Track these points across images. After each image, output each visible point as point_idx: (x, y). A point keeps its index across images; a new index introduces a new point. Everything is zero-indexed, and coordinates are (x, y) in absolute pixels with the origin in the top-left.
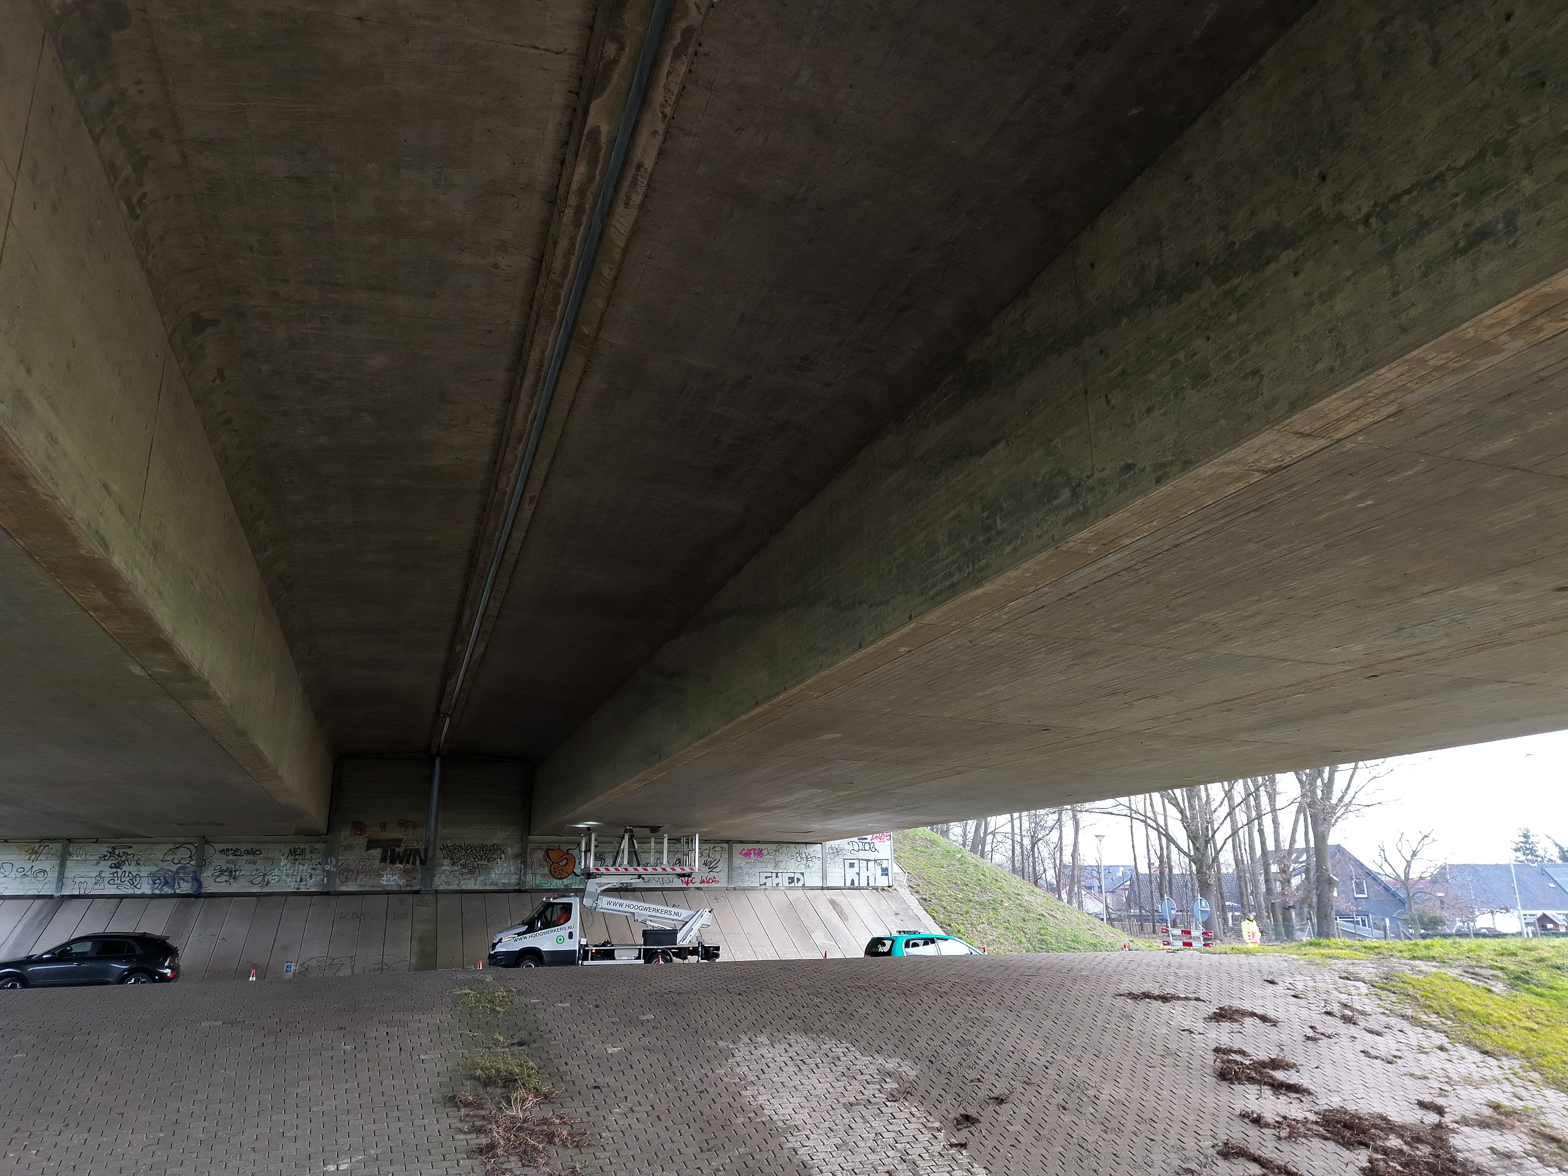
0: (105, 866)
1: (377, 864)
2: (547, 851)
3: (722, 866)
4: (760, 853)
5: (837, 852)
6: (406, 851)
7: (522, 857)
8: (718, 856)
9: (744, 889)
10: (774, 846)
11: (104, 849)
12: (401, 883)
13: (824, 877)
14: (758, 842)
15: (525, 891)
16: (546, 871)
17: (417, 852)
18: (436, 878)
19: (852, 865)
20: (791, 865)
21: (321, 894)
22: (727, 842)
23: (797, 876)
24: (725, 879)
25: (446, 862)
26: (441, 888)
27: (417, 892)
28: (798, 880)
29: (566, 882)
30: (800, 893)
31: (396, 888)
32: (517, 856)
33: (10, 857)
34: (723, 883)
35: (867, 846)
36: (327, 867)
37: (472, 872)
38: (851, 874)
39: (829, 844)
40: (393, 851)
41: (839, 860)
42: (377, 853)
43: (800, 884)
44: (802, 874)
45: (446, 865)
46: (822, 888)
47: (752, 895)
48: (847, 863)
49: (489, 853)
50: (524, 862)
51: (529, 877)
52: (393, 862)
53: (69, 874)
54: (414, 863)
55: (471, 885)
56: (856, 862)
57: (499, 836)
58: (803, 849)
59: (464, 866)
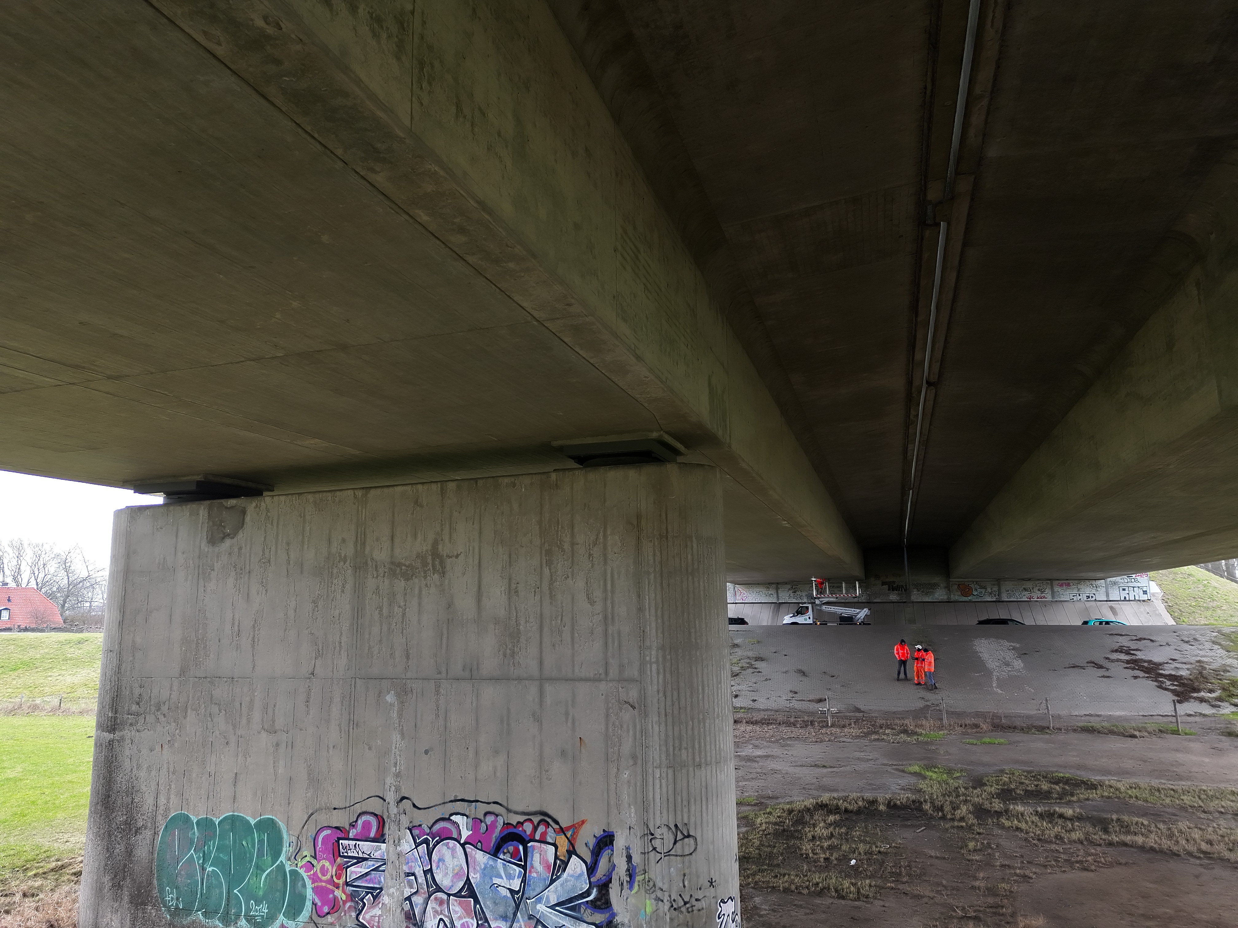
0: (791, 592)
1: (887, 591)
2: (959, 585)
3: (1048, 591)
4: (1068, 585)
5: (1115, 583)
6: (897, 586)
7: (948, 588)
8: (1045, 587)
9: (1061, 601)
10: (1076, 582)
11: (789, 586)
12: (898, 598)
13: (1108, 595)
14: (1067, 580)
15: (951, 602)
16: (959, 593)
17: (902, 586)
18: (912, 597)
19: (1124, 590)
20: (1087, 590)
21: (867, 603)
22: (1050, 580)
23: (1091, 595)
24: (1050, 597)
25: (915, 590)
26: (915, 601)
27: (905, 602)
28: (1092, 597)
29: (969, 598)
30: (1094, 603)
31: (896, 601)
32: (945, 587)
33: (761, 590)
34: (1049, 598)
35: (1133, 580)
36: (868, 593)
37: (926, 594)
38: (1123, 594)
39: (1109, 579)
40: (892, 586)
41: (1116, 587)
42: (886, 587)
44: (1094, 594)
45: (915, 592)
46: (1107, 601)
47: (1065, 604)
48: (1121, 588)
49: (933, 587)
50: (949, 590)
51: (952, 596)
52: (893, 590)
53: (780, 595)
54: (902, 591)
55: (927, 599)
56: (1127, 588)
57: (936, 579)
58: (1094, 582)
59: (923, 592)
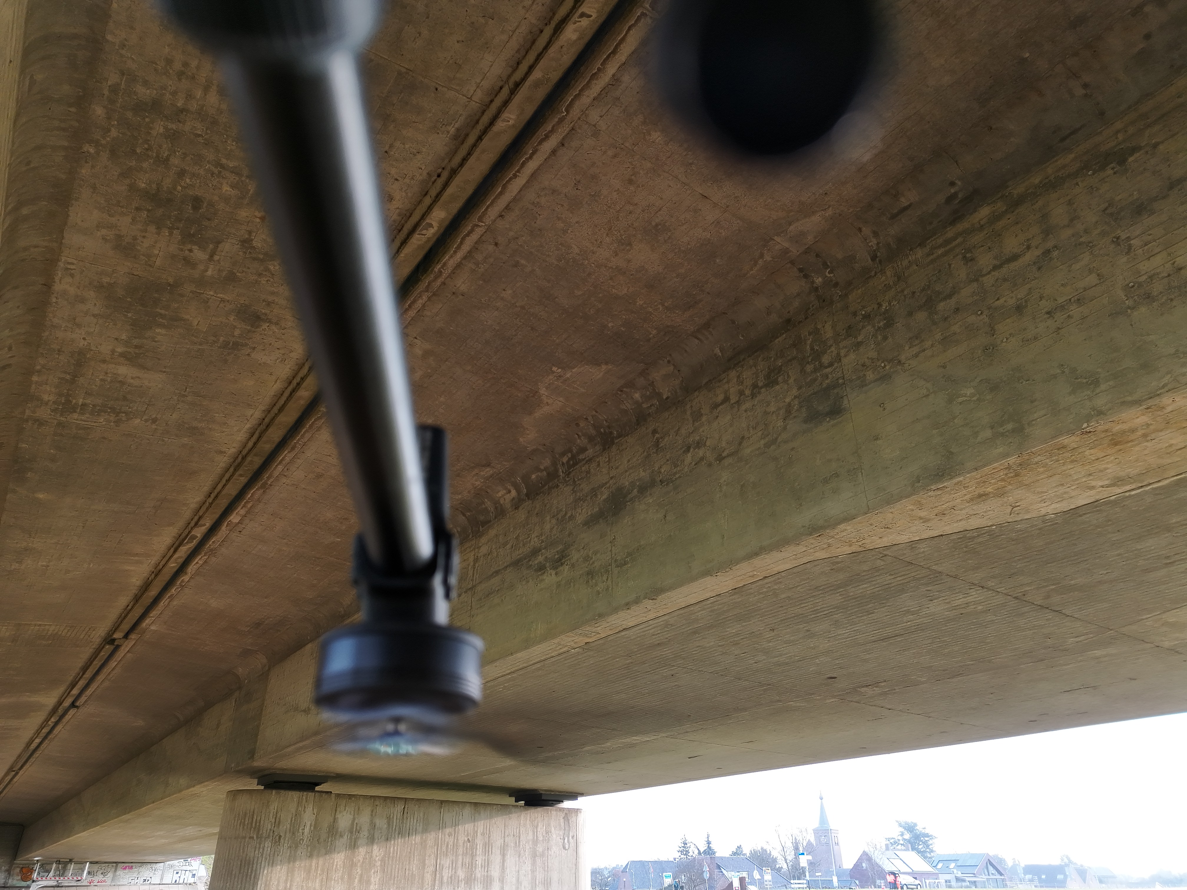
2: (21, 868)
4: (131, 868)
5: (171, 866)
7: (9, 871)
9: (119, 885)
10: (139, 864)
13: (162, 879)
14: (132, 863)
15: (7, 887)
16: (18, 877)
19: (177, 873)
20: (146, 872)
22: (116, 863)
23: (148, 878)
24: (110, 881)
28: (148, 880)
29: (23, 883)
30: (147, 887)
32: (6, 871)
35: (188, 863)
38: (176, 877)
39: (168, 863)
41: (172, 870)
43: (149, 882)
44: (151, 878)
46: (160, 884)
48: (175, 872)
50: (9, 873)
51: (11, 881)
56: (180, 871)
58: (154, 866)
